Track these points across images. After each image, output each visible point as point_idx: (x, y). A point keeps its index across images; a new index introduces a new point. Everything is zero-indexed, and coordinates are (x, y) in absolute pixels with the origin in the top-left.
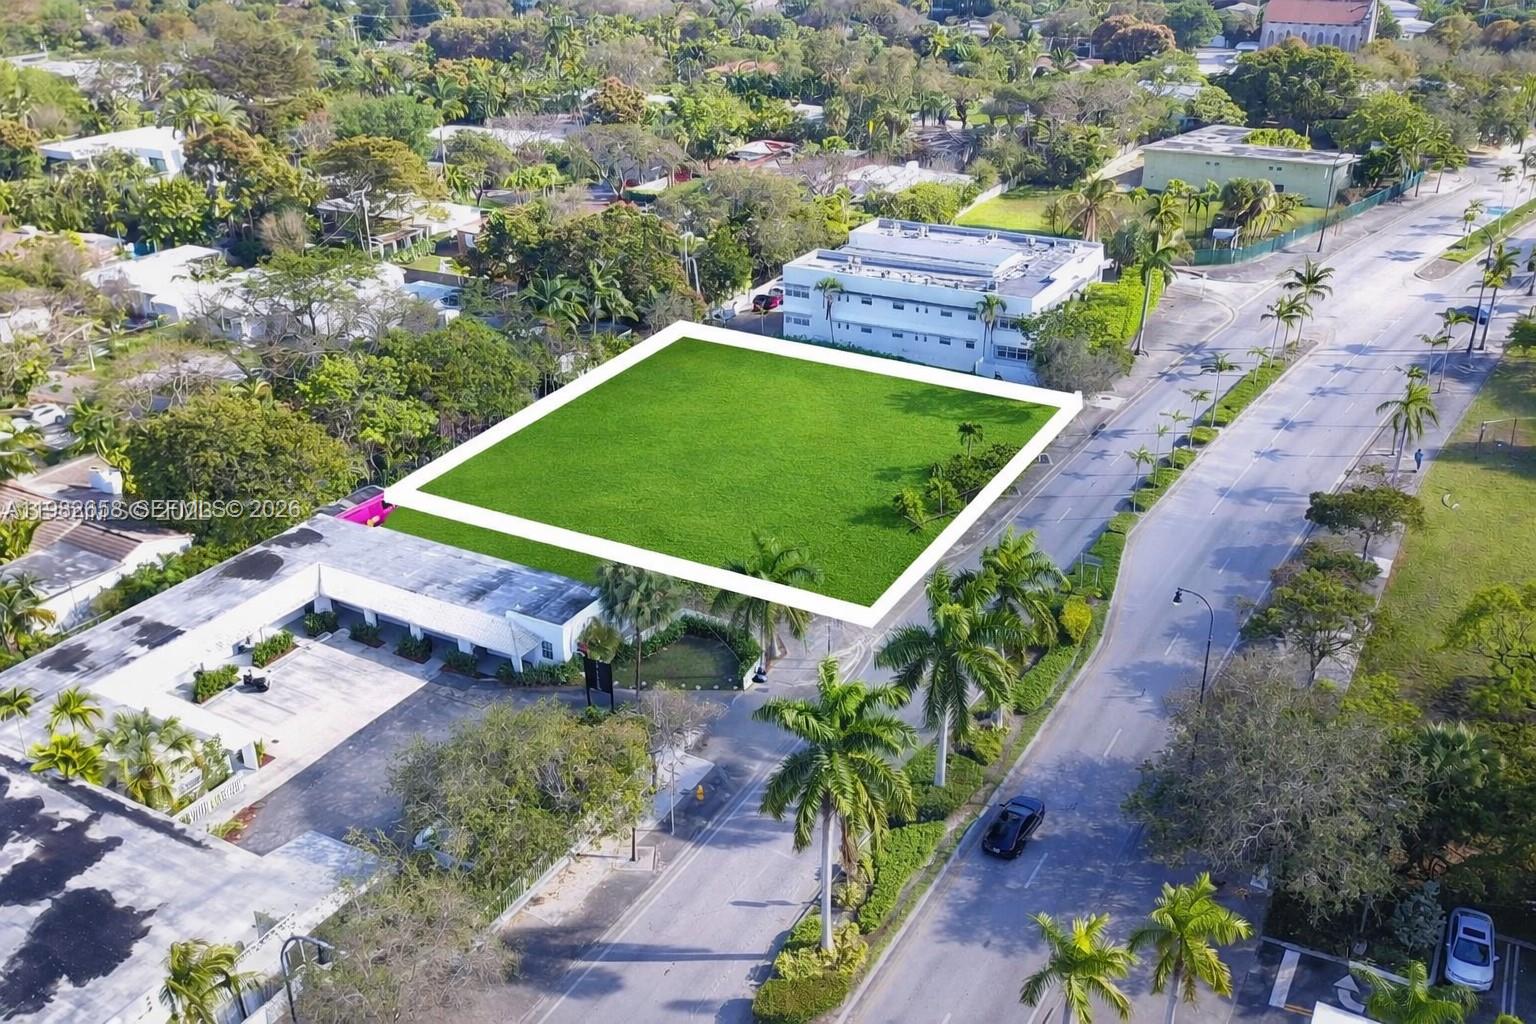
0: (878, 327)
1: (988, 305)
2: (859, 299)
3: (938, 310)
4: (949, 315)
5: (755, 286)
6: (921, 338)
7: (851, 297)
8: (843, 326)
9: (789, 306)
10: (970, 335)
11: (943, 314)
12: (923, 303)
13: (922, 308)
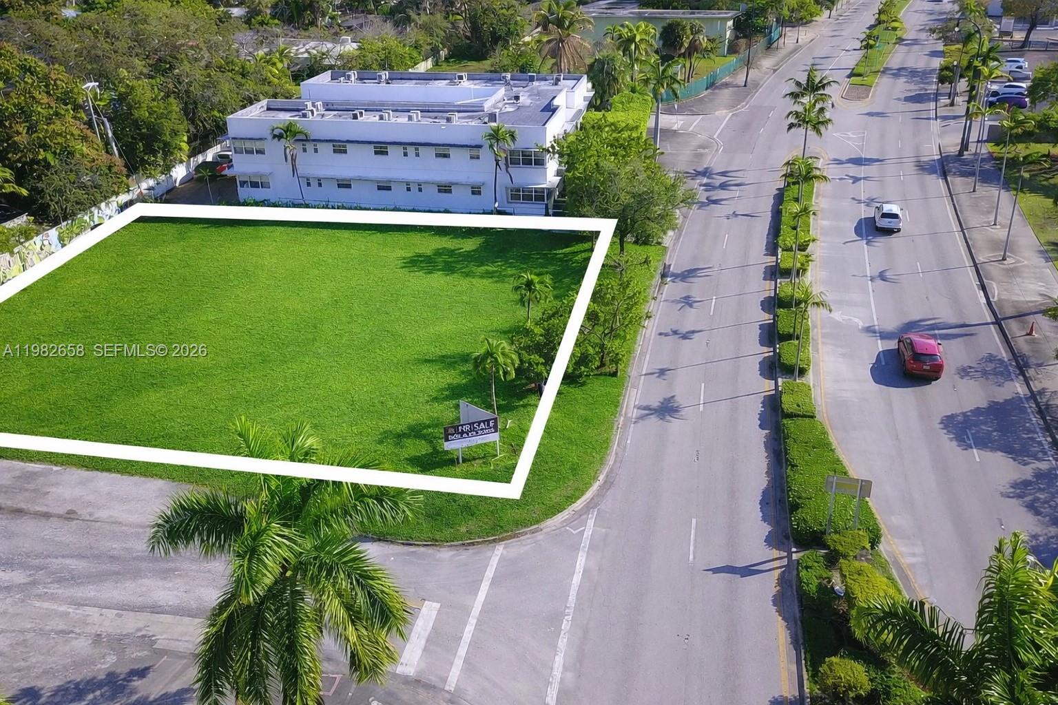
0: (360, 180)
1: (495, 136)
2: (330, 147)
3: (431, 152)
4: (446, 156)
5: (194, 153)
6: (414, 188)
7: (319, 146)
8: (314, 183)
9: (242, 166)
10: (477, 178)
11: (438, 155)
12: (412, 144)
13: (411, 150)
